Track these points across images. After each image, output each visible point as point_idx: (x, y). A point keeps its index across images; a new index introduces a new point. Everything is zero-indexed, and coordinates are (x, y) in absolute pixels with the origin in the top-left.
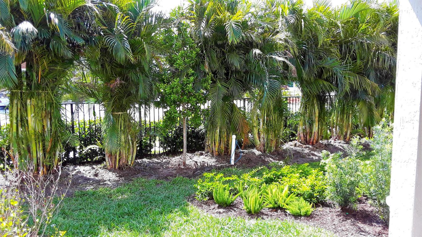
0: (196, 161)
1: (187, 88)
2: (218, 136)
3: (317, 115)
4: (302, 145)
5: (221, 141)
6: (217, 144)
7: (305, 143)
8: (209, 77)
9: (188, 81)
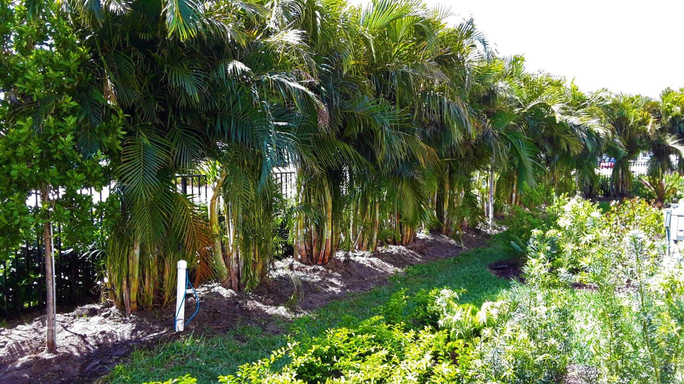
0: (83, 334)
1: (60, 147)
2: (137, 266)
3: (330, 206)
4: (304, 266)
5: (144, 276)
6: (135, 285)
7: (311, 262)
8: (118, 120)
9: (60, 127)
